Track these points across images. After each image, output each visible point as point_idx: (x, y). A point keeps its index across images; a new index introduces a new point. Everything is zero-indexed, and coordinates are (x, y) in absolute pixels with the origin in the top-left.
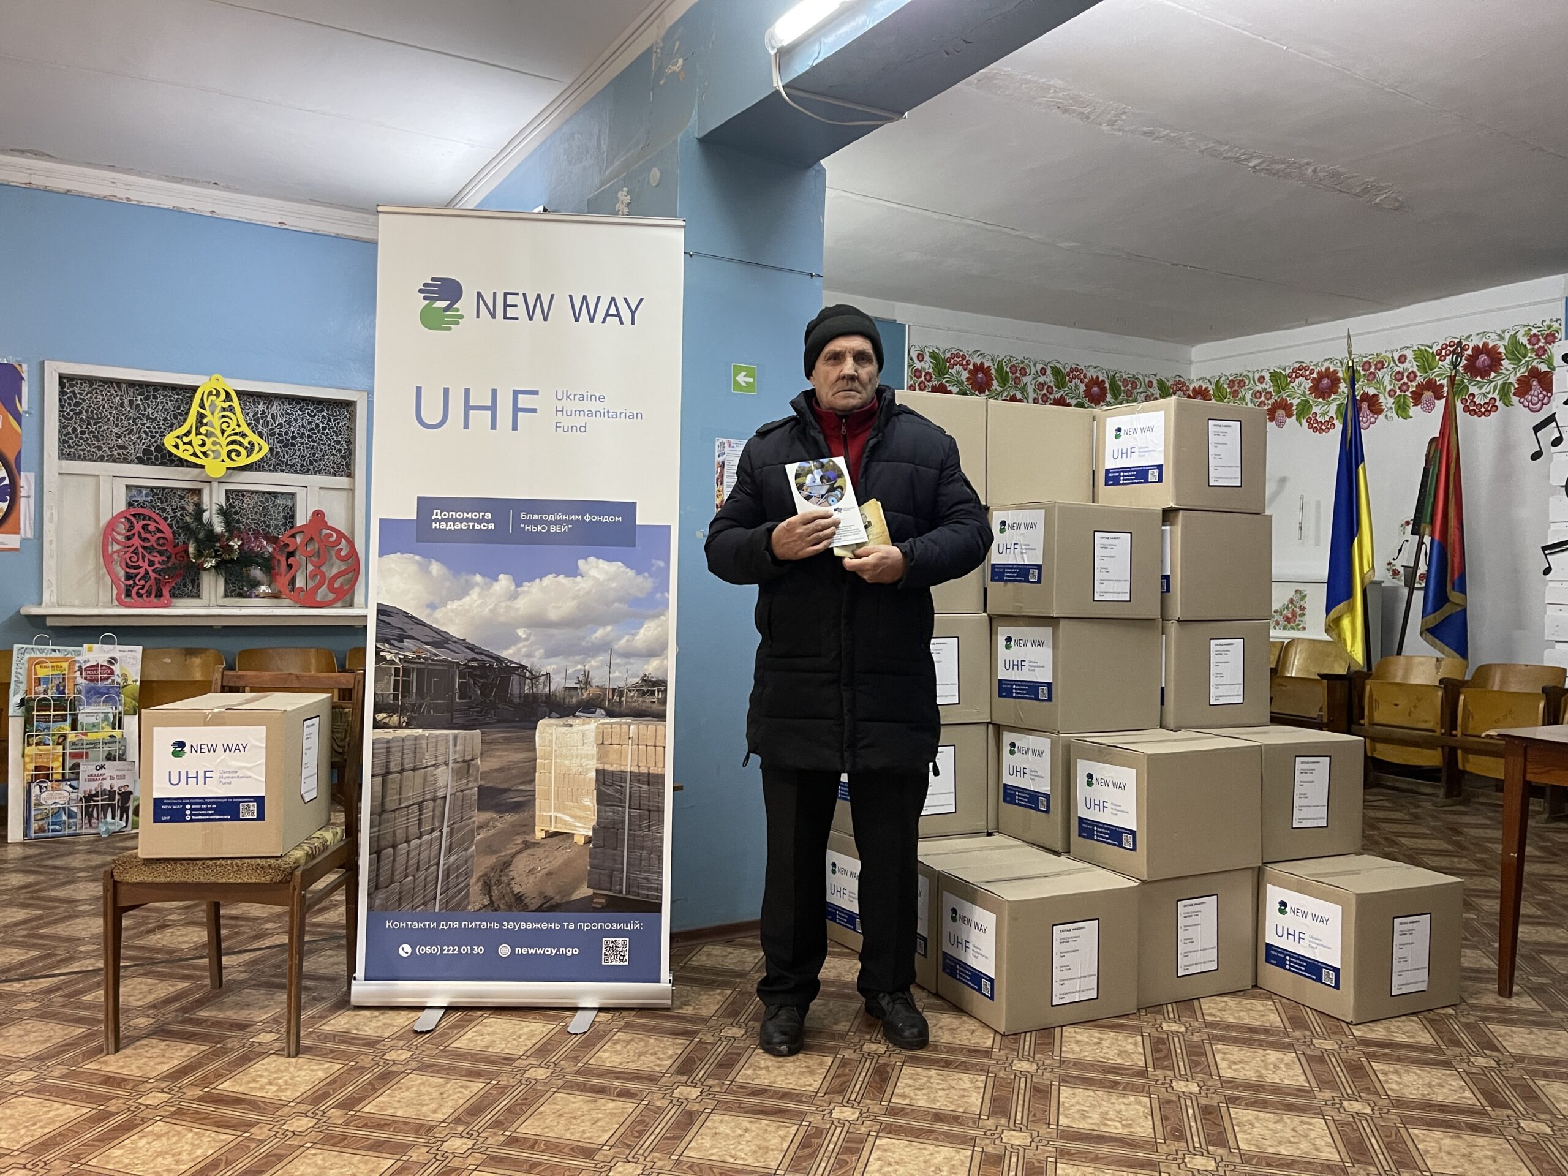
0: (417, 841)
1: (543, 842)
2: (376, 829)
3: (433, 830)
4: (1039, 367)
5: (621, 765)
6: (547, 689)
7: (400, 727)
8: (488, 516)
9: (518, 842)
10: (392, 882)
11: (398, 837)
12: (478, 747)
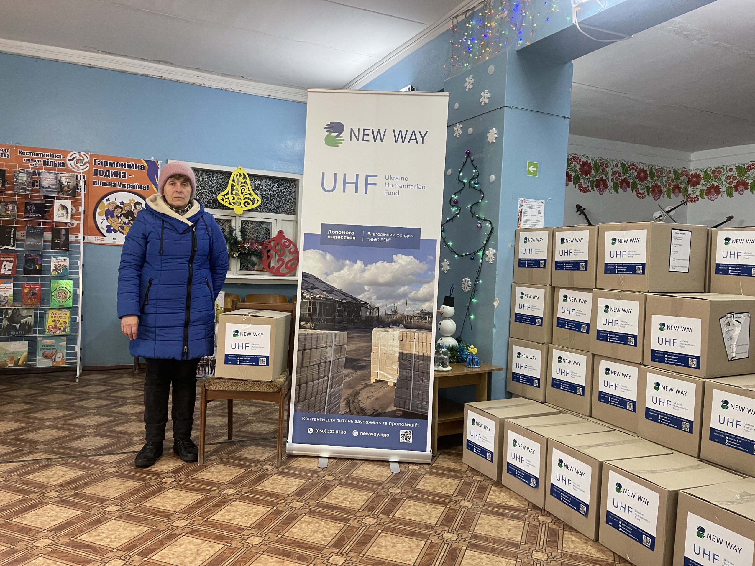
0: (317, 381)
1: (374, 384)
2: (299, 375)
3: (324, 377)
4: (615, 163)
5: (410, 351)
6: (377, 314)
7: (311, 328)
8: (353, 233)
9: (362, 384)
10: (305, 399)
11: (309, 379)
12: (346, 340)
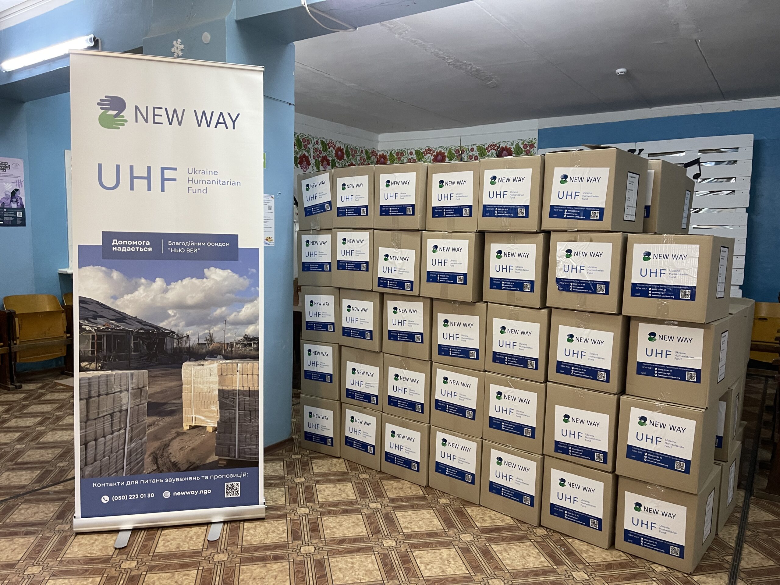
0: (111, 436)
1: (188, 432)
2: (84, 431)
3: (120, 429)
5: (233, 386)
6: (187, 345)
7: (97, 369)
8: (148, 243)
9: (172, 433)
10: (95, 461)
11: (98, 434)
12: (147, 380)
